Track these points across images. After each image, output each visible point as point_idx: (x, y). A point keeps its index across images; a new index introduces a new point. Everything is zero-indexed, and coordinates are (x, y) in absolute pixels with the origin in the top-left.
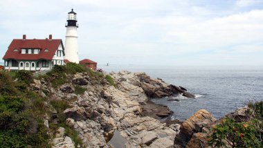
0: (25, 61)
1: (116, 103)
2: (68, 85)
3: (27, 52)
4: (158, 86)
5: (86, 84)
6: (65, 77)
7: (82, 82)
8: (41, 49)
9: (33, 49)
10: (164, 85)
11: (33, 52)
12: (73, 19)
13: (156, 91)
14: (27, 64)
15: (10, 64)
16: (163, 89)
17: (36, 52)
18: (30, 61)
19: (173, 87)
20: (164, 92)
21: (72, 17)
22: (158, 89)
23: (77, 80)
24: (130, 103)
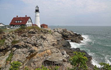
0: (16, 25)
1: (47, 40)
2: (24, 34)
4: (69, 34)
5: (35, 33)
7: (33, 33)
8: (22, 21)
9: (19, 21)
10: (72, 33)
12: (37, 9)
13: (68, 36)
15: (12, 26)
16: (71, 35)
19: (76, 34)
23: (30, 32)
24: (53, 40)
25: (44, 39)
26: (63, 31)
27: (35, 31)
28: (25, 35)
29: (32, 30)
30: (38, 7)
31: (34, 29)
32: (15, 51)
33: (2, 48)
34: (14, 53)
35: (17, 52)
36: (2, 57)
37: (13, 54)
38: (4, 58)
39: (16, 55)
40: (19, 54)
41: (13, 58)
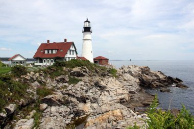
0: (46, 58)
1: (108, 91)
2: (63, 77)
3: (48, 52)
4: (156, 78)
5: (84, 76)
6: (62, 70)
7: (79, 75)
8: (58, 50)
9: (52, 50)
10: (161, 77)
11: (52, 52)
12: (87, 26)
13: (152, 81)
14: (48, 61)
15: (38, 61)
16: (159, 80)
17: (54, 52)
18: (50, 58)
19: (170, 78)
20: (160, 82)
21: (87, 25)
22: (155, 80)
23: (74, 72)
24: (120, 91)
25: (102, 88)
26: (142, 72)
27: (84, 72)
28: (64, 79)
29: (77, 69)
30: (89, 22)
31: (80, 68)
32: (45, 111)
33: (21, 103)
34: (43, 114)
35: (48, 113)
36: (21, 120)
37: (42, 116)
38: (25, 123)
39: (47, 119)
40: (53, 116)
41: (42, 124)
